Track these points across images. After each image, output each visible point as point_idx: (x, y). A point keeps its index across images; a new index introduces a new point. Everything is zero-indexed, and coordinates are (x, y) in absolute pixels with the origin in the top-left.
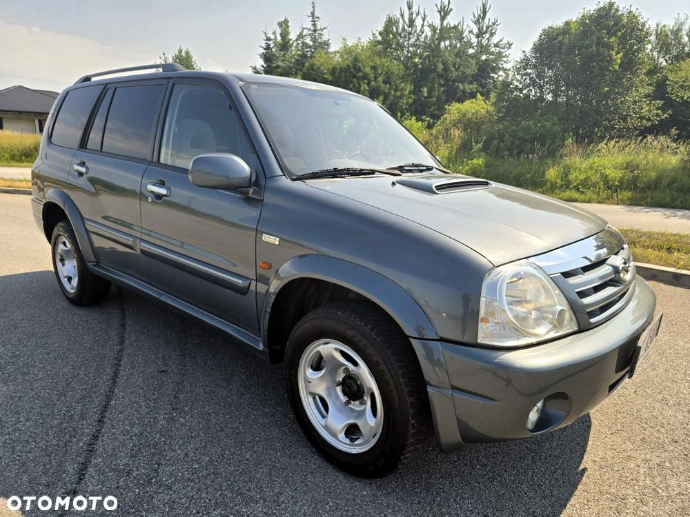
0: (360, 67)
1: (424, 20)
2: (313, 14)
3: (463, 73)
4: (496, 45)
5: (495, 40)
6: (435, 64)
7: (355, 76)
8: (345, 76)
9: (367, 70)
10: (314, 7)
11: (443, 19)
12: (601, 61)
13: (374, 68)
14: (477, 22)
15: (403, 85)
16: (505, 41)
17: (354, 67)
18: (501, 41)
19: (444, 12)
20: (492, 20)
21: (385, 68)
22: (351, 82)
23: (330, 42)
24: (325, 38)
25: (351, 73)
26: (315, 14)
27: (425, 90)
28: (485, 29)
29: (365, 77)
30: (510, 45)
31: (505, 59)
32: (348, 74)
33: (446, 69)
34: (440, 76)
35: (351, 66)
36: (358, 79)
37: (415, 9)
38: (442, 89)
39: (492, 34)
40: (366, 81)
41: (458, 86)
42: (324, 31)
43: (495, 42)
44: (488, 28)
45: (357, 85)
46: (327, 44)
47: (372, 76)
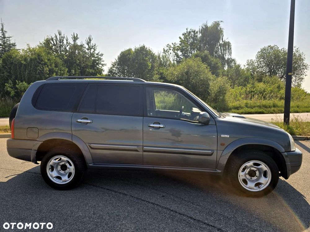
0: (42, 59)
1: (67, 41)
2: (2, 30)
3: (87, 65)
4: (97, 54)
5: (96, 52)
6: (75, 60)
7: (40, 63)
8: (35, 63)
9: (46, 61)
10: (2, 26)
11: (74, 41)
12: (145, 65)
13: (49, 60)
14: (88, 44)
15: (63, 68)
16: (100, 53)
17: (39, 59)
18: (99, 53)
19: (75, 38)
20: (94, 44)
21: (54, 60)
22: (38, 66)
23: (16, 44)
24: (12, 42)
25: (38, 62)
26: (4, 30)
27: (73, 71)
28: (91, 47)
29: (45, 64)
30: (102, 55)
31: (102, 60)
32: (36, 62)
33: (80, 63)
34: (78, 65)
35: (37, 58)
36: (42, 64)
37: (62, 35)
38: (79, 71)
39: (95, 50)
40: (46, 66)
41: (86, 70)
42: (10, 38)
43: (97, 53)
44: (92, 47)
45: (42, 68)
46: (14, 45)
47: (49, 64)
